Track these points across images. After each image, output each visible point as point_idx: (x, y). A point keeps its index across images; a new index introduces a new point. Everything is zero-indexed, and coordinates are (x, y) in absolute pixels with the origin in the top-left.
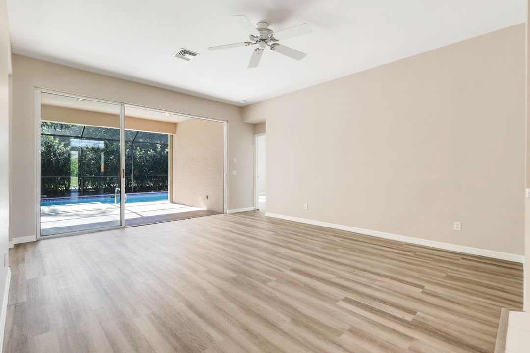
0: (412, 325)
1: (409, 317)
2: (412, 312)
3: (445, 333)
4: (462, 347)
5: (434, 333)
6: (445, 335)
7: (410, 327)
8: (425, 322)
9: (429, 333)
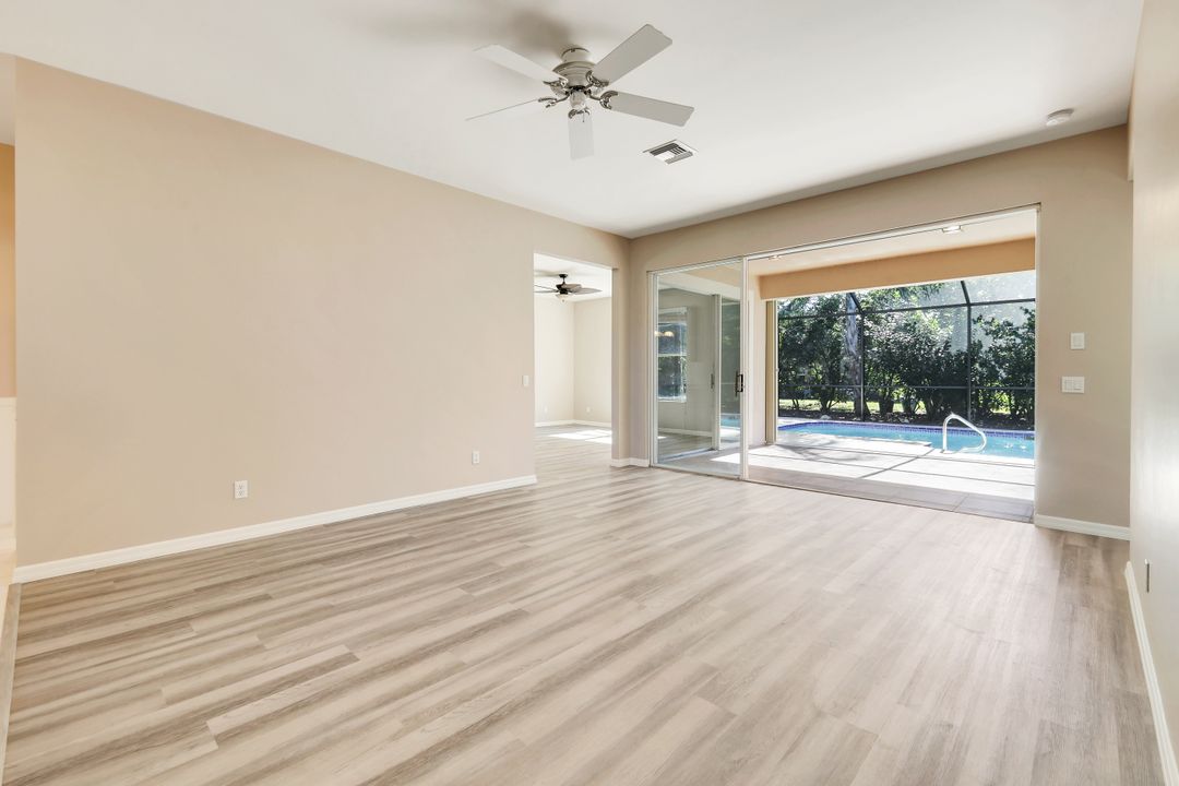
0: (196, 719)
1: (217, 724)
2: (225, 739)
3: (125, 754)
4: (75, 758)
5: (144, 740)
6: (123, 751)
7: (194, 712)
8: (180, 743)
9: (153, 731)
